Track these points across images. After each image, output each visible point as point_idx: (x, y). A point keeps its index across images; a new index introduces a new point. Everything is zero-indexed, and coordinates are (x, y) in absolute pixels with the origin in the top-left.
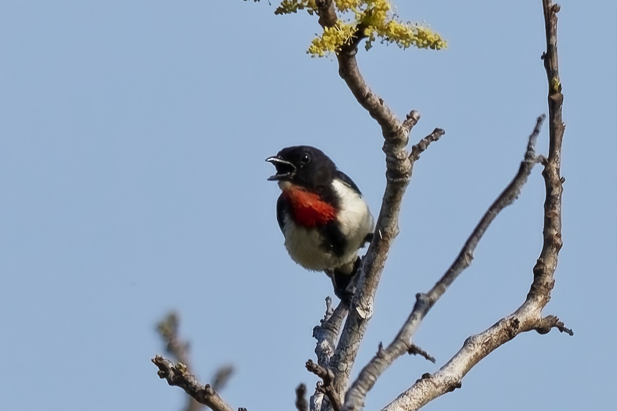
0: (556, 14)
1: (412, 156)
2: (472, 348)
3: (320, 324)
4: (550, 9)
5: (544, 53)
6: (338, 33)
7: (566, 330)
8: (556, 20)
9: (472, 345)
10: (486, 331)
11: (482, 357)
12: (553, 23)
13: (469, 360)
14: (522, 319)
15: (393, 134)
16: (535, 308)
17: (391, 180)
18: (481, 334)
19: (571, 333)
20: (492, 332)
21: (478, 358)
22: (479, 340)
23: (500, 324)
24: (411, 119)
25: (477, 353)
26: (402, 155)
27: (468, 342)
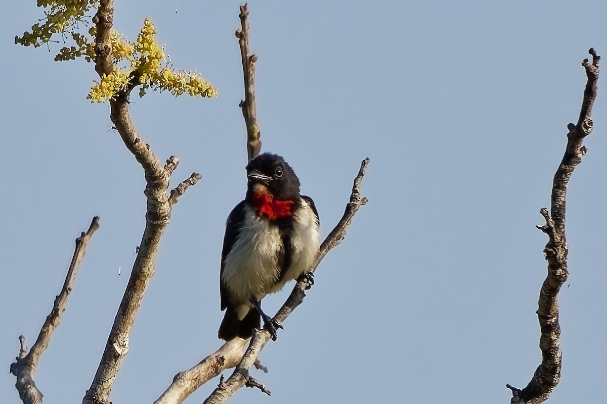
0: (254, 64)
1: (171, 200)
2: (183, 384)
3: (16, 362)
4: (248, 58)
5: (242, 101)
6: (115, 81)
7: (261, 368)
8: (253, 70)
9: (182, 381)
10: (194, 367)
11: (191, 392)
12: (251, 72)
13: (180, 395)
14: (227, 357)
15: (156, 178)
16: (238, 346)
17: (152, 222)
18: (191, 370)
19: (266, 371)
20: (200, 368)
21: (187, 393)
22: (189, 375)
23: (207, 361)
24: (171, 164)
25: (187, 389)
26: (163, 199)
27: (176, 378)
